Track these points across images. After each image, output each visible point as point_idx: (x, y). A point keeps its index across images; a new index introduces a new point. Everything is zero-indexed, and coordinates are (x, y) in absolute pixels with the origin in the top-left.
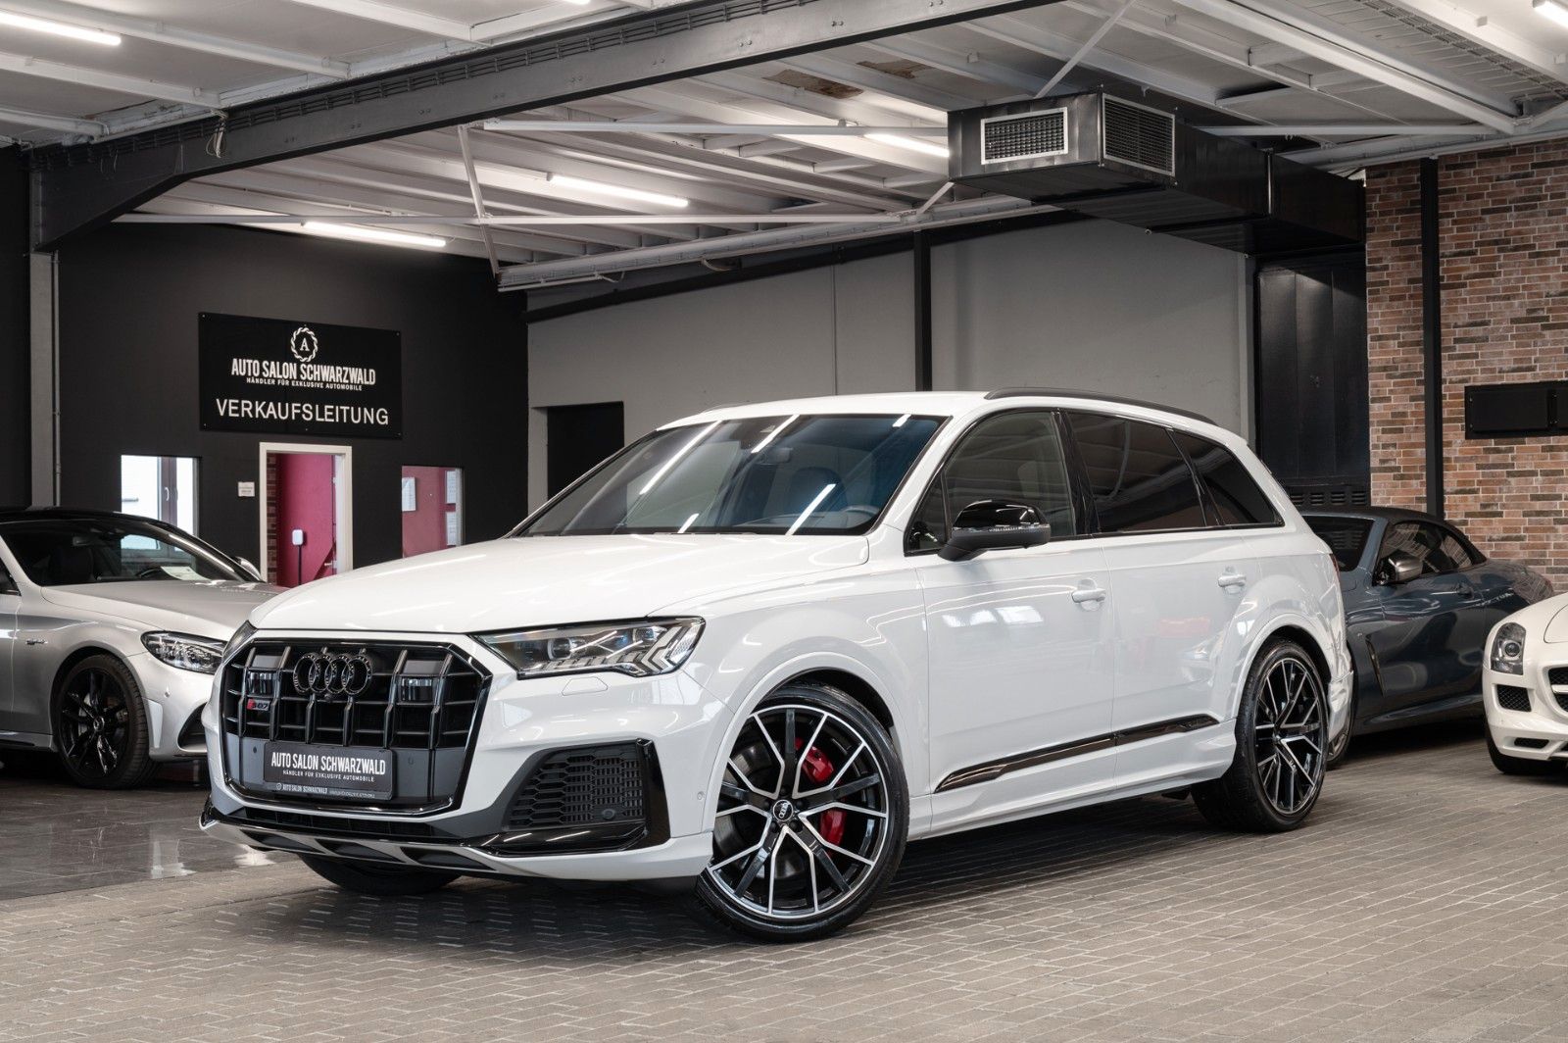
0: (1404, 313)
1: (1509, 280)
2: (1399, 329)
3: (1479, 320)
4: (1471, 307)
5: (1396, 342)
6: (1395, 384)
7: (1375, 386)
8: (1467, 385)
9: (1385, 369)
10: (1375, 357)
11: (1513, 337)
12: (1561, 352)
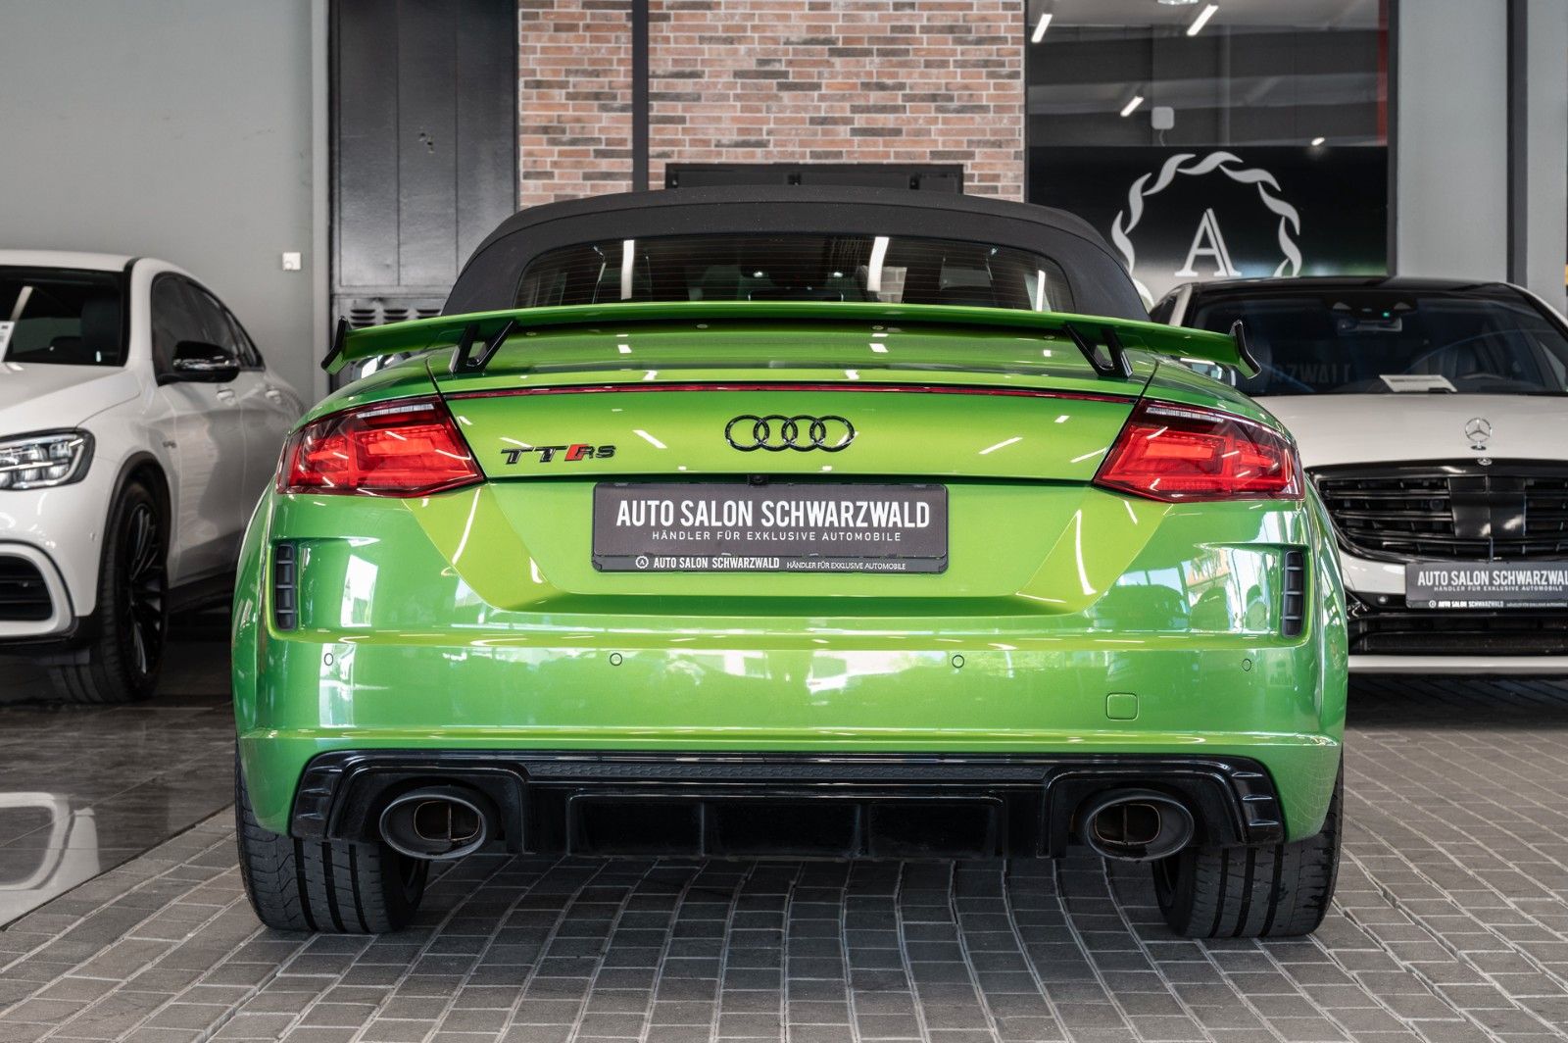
0: (576, 50)
1: (732, 16)
2: (568, 72)
3: (688, 69)
4: (676, 48)
5: (564, 91)
6: (561, 154)
7: (530, 154)
8: (669, 161)
9: (545, 130)
10: (530, 110)
11: (737, 97)
12: (805, 123)
